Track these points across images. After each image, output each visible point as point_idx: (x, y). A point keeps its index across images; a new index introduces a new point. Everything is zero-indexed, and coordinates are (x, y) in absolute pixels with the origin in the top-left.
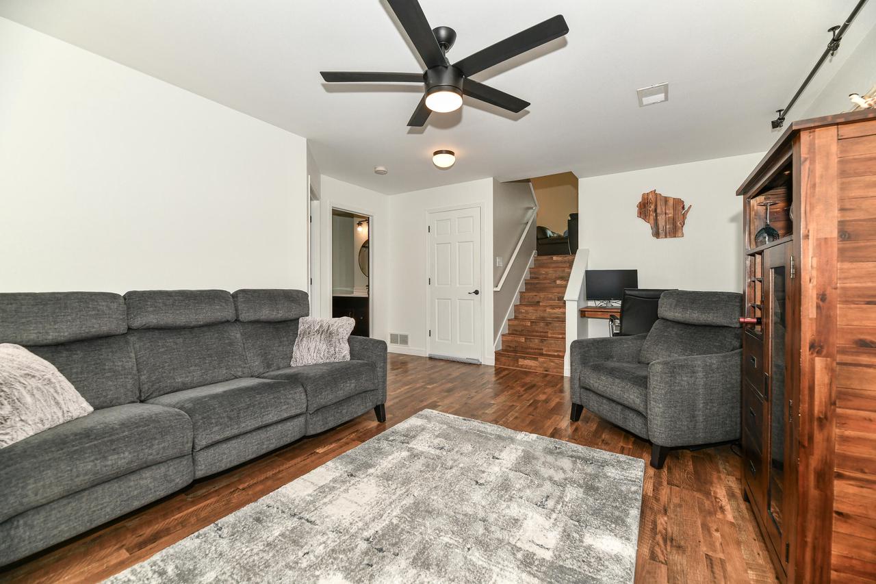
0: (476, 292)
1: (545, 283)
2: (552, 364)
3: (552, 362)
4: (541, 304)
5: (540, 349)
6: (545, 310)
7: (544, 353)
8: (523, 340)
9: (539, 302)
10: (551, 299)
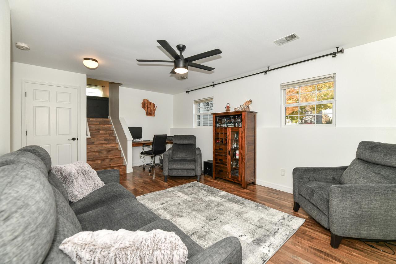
0: (74, 139)
1: (93, 132)
2: (121, 169)
3: (121, 168)
4: (95, 143)
5: (110, 165)
6: (102, 146)
7: (111, 166)
8: (100, 162)
9: (94, 142)
10: (101, 140)
